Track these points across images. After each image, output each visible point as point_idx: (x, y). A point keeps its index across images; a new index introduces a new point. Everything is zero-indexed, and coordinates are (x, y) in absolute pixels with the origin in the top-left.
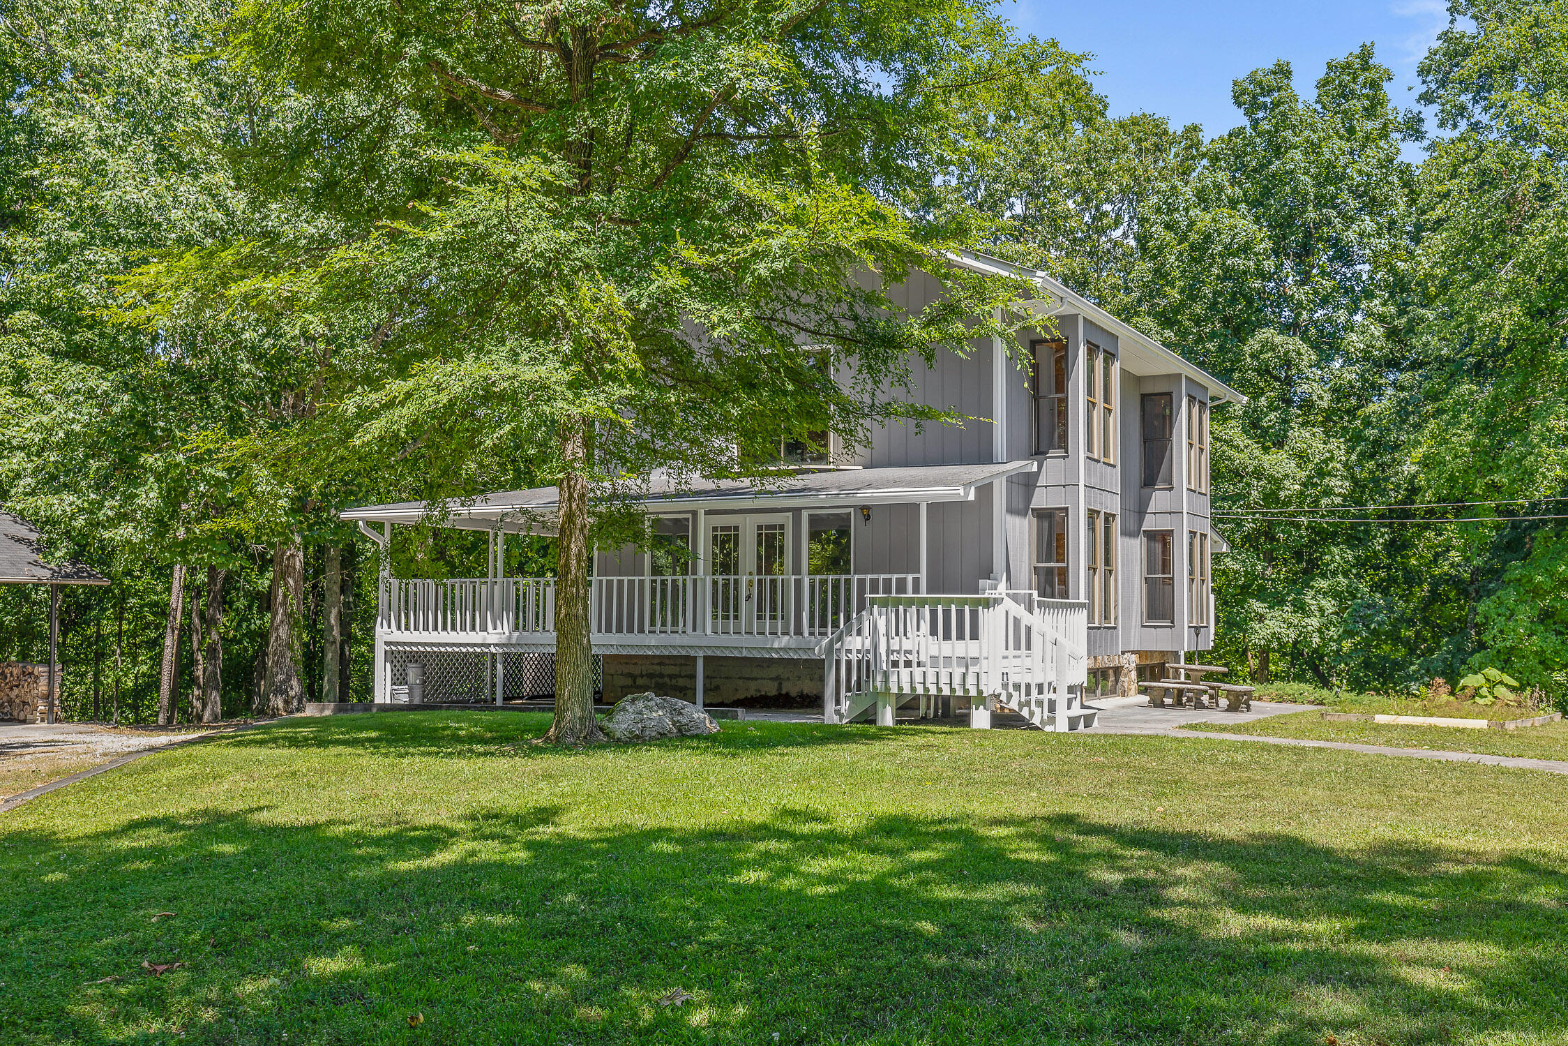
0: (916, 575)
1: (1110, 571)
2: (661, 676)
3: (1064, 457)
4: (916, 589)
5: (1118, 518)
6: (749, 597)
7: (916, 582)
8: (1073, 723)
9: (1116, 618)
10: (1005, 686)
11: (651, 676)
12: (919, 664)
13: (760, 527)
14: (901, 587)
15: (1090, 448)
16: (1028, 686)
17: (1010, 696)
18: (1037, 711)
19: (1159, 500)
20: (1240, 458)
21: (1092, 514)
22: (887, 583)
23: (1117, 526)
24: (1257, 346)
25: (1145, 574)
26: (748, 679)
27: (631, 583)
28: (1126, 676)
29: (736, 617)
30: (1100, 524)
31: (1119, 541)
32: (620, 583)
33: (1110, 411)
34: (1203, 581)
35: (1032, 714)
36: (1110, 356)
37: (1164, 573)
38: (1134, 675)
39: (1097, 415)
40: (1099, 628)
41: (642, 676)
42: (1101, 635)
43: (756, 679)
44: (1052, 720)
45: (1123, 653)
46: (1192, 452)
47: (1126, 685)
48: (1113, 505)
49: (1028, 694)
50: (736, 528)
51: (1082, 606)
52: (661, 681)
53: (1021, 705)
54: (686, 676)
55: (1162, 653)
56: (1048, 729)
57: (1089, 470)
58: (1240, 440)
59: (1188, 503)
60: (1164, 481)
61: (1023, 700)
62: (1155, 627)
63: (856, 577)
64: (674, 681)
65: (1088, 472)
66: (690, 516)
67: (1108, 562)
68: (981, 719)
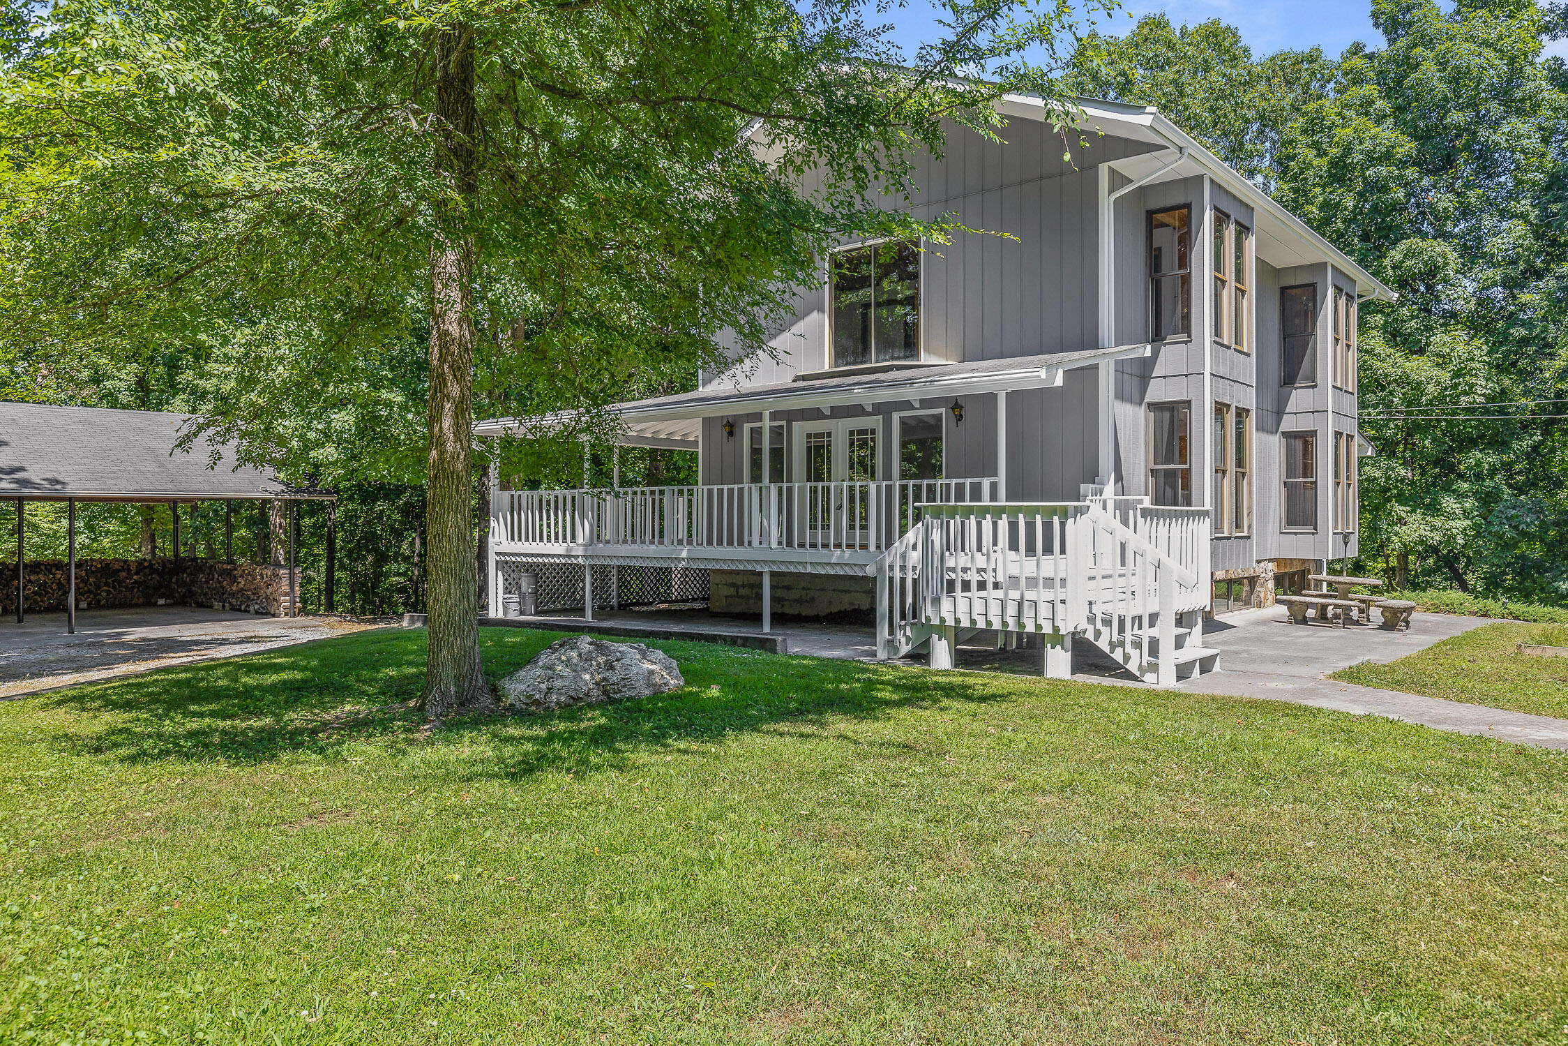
0: (993, 479)
1: (1243, 474)
3: (1186, 343)
4: (994, 497)
5: (1253, 414)
7: (994, 486)
8: (1183, 672)
9: (1250, 527)
10: (1092, 620)
12: (996, 586)
13: (852, 433)
14: (976, 493)
15: (1218, 331)
16: (1122, 622)
17: (1098, 634)
18: (1134, 653)
19: (1299, 398)
20: (1381, 368)
21: (1220, 409)
22: (960, 489)
23: (1251, 422)
24: (1399, 257)
25: (1284, 478)
26: (842, 591)
27: (731, 491)
28: (1262, 586)
30: (1231, 418)
31: (1254, 438)
32: (721, 491)
33: (1243, 292)
34: (1349, 485)
35: (1127, 658)
36: (1243, 230)
37: (1305, 476)
38: (1271, 584)
39: (1227, 294)
40: (1228, 538)
42: (1231, 546)
43: (849, 591)
44: (1154, 668)
45: (1259, 562)
46: (1339, 348)
47: (1262, 595)
48: (1249, 399)
49: (1122, 630)
50: (829, 435)
51: (1206, 514)
53: (1113, 646)
54: (783, 587)
55: (1303, 561)
56: (1149, 678)
57: (1217, 357)
58: (1381, 348)
59: (1334, 402)
60: (1306, 379)
61: (1115, 639)
62: (1295, 534)
63: (941, 481)
65: (1215, 359)
66: (784, 423)
67: (1240, 463)
68: (1058, 663)
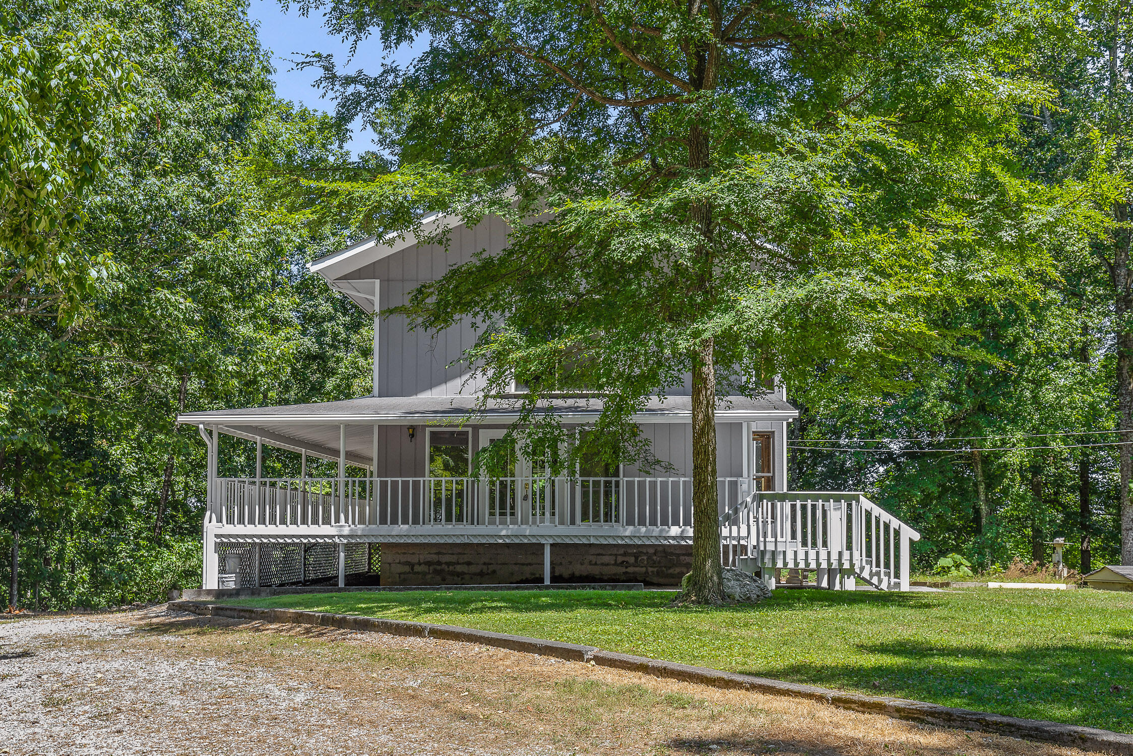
2: (439, 563)
6: (525, 498)
11: (429, 564)
18: (885, 579)
26: (523, 564)
29: (512, 514)
32: (405, 484)
41: (420, 564)
43: (530, 564)
52: (439, 568)
61: (874, 571)
63: (625, 479)
64: (451, 568)
66: (470, 430)
